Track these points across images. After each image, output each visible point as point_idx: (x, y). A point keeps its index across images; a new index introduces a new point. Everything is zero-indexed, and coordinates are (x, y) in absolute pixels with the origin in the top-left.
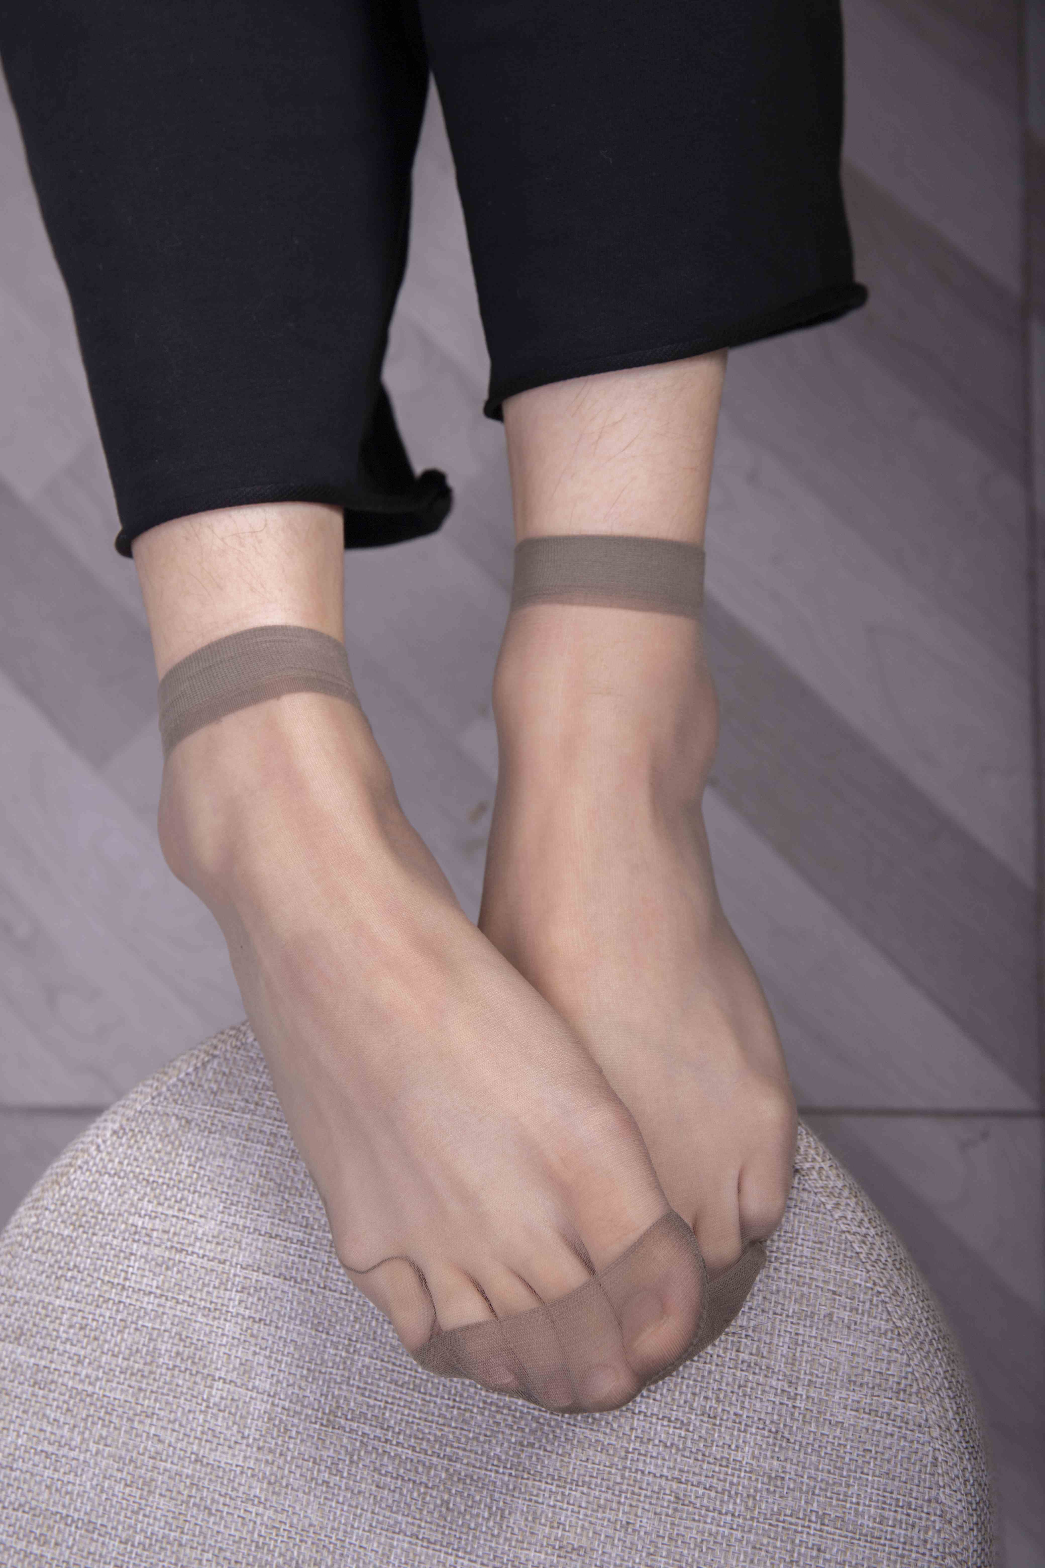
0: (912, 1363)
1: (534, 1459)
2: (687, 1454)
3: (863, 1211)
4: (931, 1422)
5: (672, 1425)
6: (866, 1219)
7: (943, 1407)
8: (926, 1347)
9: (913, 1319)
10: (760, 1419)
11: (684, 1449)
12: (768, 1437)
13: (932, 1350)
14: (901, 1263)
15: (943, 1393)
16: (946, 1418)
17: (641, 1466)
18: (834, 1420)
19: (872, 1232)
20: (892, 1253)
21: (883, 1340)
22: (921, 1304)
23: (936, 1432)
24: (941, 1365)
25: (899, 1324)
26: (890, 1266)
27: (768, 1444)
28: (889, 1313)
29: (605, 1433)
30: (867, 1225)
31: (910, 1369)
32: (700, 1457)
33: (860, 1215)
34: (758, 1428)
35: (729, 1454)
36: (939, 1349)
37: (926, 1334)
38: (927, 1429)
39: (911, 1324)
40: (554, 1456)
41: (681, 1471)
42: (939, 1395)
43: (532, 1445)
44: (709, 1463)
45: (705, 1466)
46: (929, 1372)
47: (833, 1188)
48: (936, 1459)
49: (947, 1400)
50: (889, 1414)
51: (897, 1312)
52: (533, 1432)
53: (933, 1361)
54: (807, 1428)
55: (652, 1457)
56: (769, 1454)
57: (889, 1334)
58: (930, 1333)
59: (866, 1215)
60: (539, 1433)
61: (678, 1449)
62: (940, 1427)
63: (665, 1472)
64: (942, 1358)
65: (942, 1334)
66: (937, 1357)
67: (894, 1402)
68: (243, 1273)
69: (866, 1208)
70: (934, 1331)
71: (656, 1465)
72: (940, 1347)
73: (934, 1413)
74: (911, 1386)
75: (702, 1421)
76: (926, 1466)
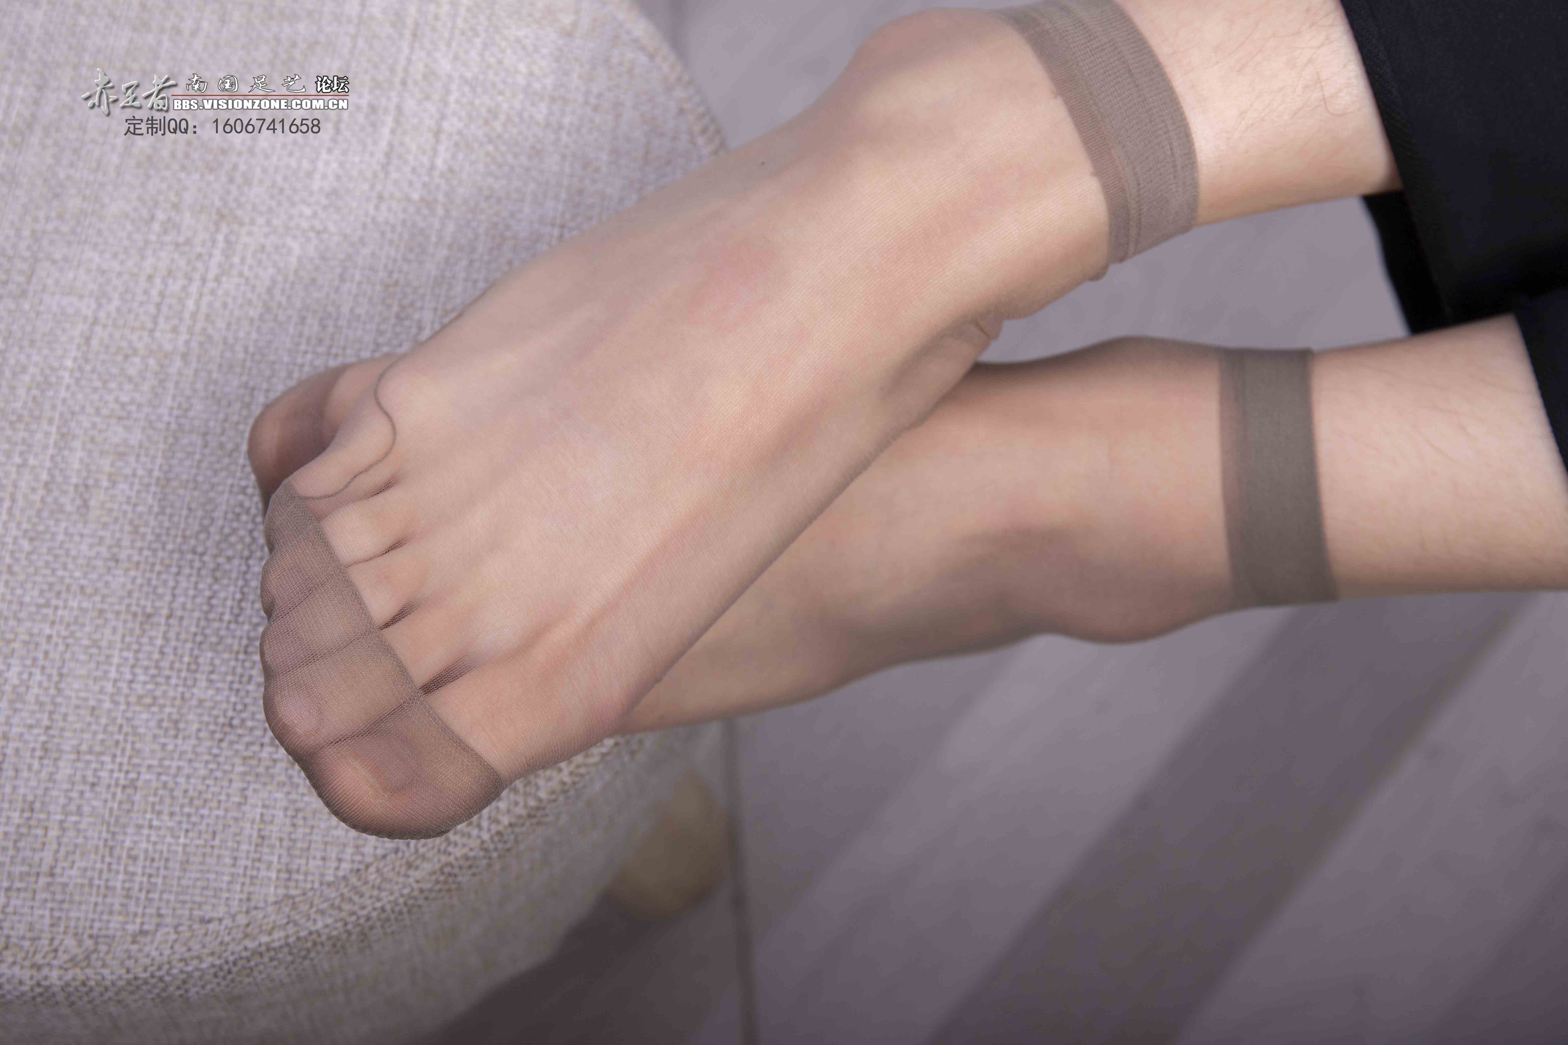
0: (324, 887)
1: (190, 449)
2: (203, 623)
3: (511, 825)
4: (254, 913)
5: (235, 604)
6: (500, 828)
7: (273, 928)
8: (347, 907)
9: (379, 888)
10: (245, 705)
11: (207, 619)
12: (225, 716)
13: (344, 914)
14: (450, 875)
15: (291, 929)
16: (261, 932)
17: (187, 571)
18: (249, 793)
19: (486, 836)
20: (462, 862)
21: (349, 850)
22: (401, 900)
23: (242, 920)
24: (327, 926)
25: (372, 869)
26: (444, 859)
27: (217, 717)
28: (384, 857)
29: (223, 527)
30: (494, 828)
31: (316, 885)
32: (199, 638)
33: (505, 820)
34: (235, 704)
35: (203, 672)
36: (346, 924)
37: (363, 908)
38: (244, 909)
39: (373, 887)
40: (194, 471)
41: (181, 618)
42: (288, 923)
43: (206, 445)
44: (192, 650)
45: (189, 645)
46: (314, 910)
47: (536, 784)
48: (209, 921)
49: (282, 934)
50: (259, 860)
51: (385, 866)
52: (221, 446)
53: (330, 916)
54: (238, 761)
55: (196, 583)
56: (206, 718)
57: (358, 858)
58: (365, 912)
59: (505, 827)
60: (219, 453)
61: (207, 613)
62: (248, 925)
63: (181, 599)
64: (336, 929)
65: (366, 930)
66: (336, 921)
67: (275, 866)
68: (392, 107)
69: (517, 830)
70: (368, 919)
71: (187, 589)
72: (349, 927)
73: (265, 917)
74: (296, 887)
75: (241, 638)
76: (200, 908)
